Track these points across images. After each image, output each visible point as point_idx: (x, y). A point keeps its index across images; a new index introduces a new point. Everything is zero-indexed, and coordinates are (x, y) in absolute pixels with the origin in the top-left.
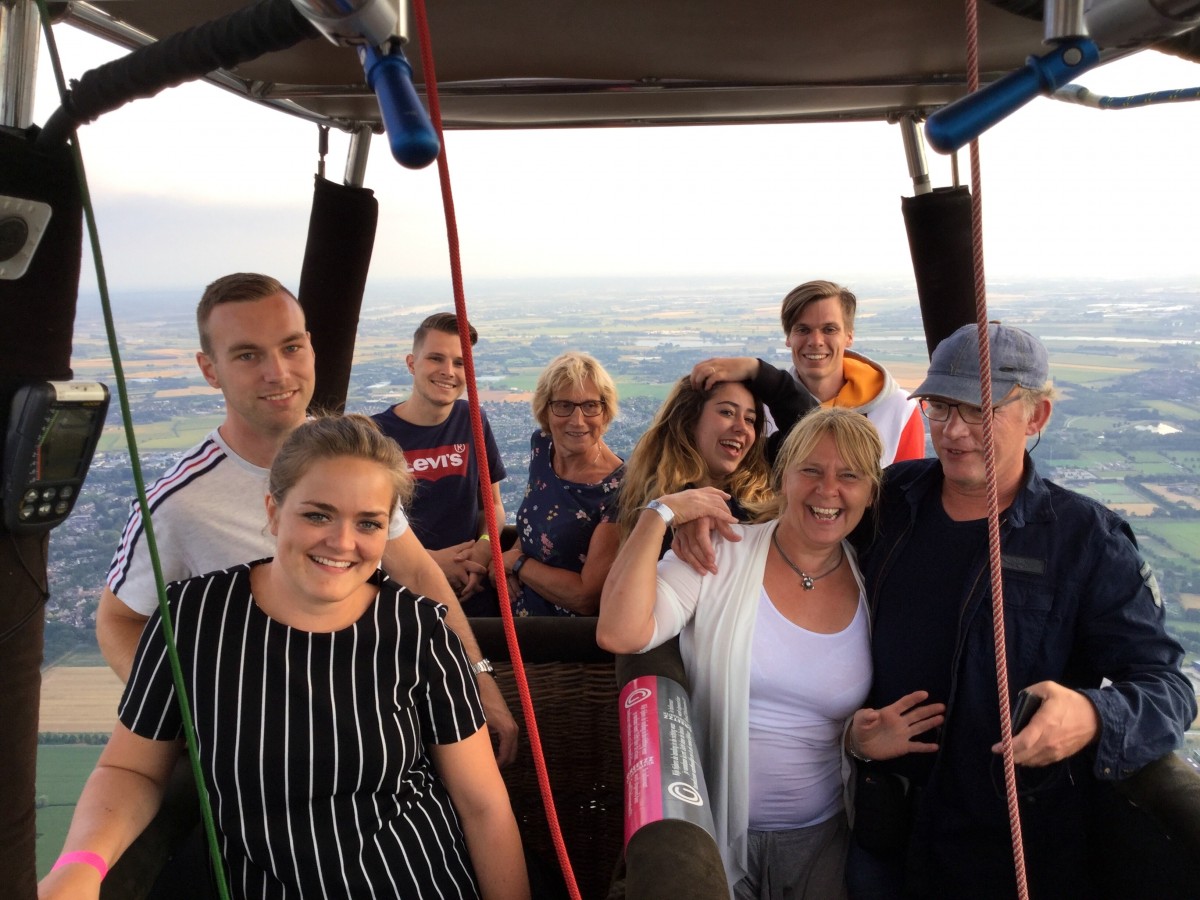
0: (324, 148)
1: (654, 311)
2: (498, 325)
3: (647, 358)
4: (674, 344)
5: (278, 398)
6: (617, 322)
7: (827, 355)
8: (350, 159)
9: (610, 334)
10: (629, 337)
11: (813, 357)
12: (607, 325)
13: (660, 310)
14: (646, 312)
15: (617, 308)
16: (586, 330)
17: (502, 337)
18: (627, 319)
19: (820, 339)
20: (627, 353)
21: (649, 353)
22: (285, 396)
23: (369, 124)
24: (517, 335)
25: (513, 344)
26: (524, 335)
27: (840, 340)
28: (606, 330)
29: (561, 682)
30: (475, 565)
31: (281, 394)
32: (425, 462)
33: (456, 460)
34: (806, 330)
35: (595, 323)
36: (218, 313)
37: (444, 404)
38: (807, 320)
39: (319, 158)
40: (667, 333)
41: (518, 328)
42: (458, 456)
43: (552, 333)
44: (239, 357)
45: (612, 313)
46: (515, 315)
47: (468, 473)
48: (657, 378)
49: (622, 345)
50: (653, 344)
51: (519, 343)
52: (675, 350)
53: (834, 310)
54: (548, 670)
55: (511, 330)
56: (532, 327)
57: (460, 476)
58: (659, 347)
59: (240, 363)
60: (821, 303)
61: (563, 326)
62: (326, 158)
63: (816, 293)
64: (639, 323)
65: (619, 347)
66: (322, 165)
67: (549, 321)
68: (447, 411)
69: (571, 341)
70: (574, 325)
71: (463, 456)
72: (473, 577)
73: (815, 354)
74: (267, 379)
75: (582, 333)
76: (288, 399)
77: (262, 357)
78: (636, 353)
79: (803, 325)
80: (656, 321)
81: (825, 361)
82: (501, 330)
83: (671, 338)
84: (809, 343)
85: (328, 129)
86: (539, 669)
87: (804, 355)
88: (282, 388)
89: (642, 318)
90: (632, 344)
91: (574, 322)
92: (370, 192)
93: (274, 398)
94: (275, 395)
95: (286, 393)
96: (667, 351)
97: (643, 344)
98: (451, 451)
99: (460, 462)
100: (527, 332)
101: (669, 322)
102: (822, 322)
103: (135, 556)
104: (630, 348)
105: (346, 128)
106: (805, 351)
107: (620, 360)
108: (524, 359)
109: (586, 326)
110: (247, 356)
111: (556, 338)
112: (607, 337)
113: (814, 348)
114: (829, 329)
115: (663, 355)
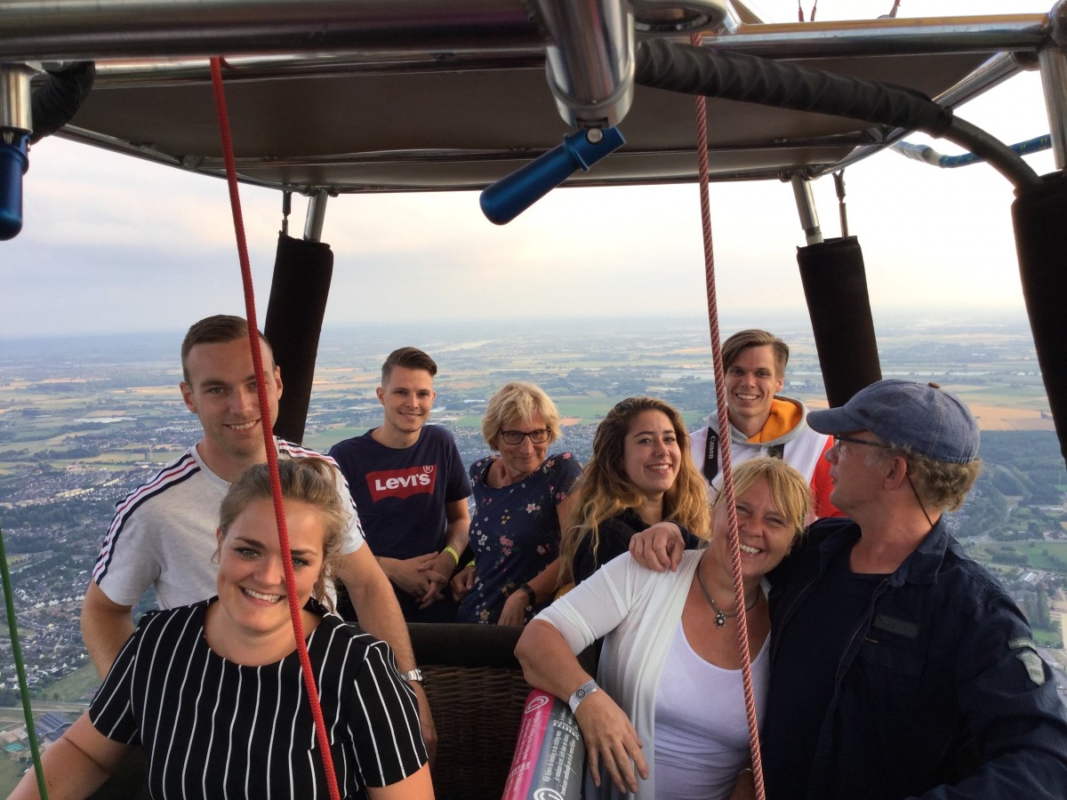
0: (287, 209)
1: (674, 348)
2: (537, 359)
3: (672, 389)
4: (696, 376)
5: (242, 427)
6: (642, 357)
7: (758, 396)
8: (309, 218)
9: (637, 367)
10: (655, 370)
11: (744, 397)
12: (634, 360)
13: (681, 347)
14: (668, 349)
15: (641, 345)
16: (616, 364)
17: (541, 369)
18: (652, 354)
19: (752, 381)
20: (653, 384)
21: (673, 384)
22: (248, 426)
23: (325, 189)
24: (554, 368)
25: (551, 375)
26: (560, 367)
27: (770, 384)
28: (633, 364)
29: (492, 686)
30: (435, 575)
31: (243, 424)
32: (396, 481)
33: (424, 480)
34: (740, 372)
35: (624, 357)
36: (194, 351)
37: (410, 431)
38: (741, 363)
39: (283, 218)
40: (688, 366)
41: (555, 362)
42: (427, 476)
43: (585, 366)
44: (210, 391)
45: (637, 349)
46: (551, 351)
47: (435, 491)
48: (682, 406)
49: (649, 377)
50: (676, 377)
51: (556, 375)
52: (697, 382)
53: (767, 356)
54: (479, 674)
55: (548, 364)
56: (567, 361)
57: (427, 494)
58: (682, 379)
59: (210, 395)
60: (756, 350)
61: (595, 360)
62: (289, 217)
63: (752, 340)
64: (662, 357)
65: (646, 379)
66: (285, 223)
67: (582, 356)
68: (414, 437)
69: (603, 373)
70: (604, 360)
71: (431, 476)
72: (433, 584)
73: (747, 395)
74: (232, 411)
75: (612, 367)
76: (250, 428)
77: (229, 392)
78: (661, 384)
79: (737, 367)
80: (677, 357)
81: (755, 402)
82: (540, 363)
83: (692, 371)
84: (742, 384)
85: (290, 194)
86: (471, 673)
87: (737, 395)
88: (244, 419)
89: (664, 354)
90: (658, 377)
91: (605, 357)
92: (326, 247)
93: (238, 427)
94: (239, 425)
95: (249, 423)
96: (689, 383)
97: (668, 376)
98: (421, 472)
99: (428, 481)
100: (563, 365)
101: (689, 357)
102: (755, 366)
103: (115, 551)
104: (656, 380)
105: (305, 192)
106: (738, 391)
107: (647, 390)
108: (561, 389)
109: (615, 360)
110: (217, 390)
111: (590, 371)
112: (634, 370)
113: (746, 389)
114: (761, 373)
115: (686, 386)
